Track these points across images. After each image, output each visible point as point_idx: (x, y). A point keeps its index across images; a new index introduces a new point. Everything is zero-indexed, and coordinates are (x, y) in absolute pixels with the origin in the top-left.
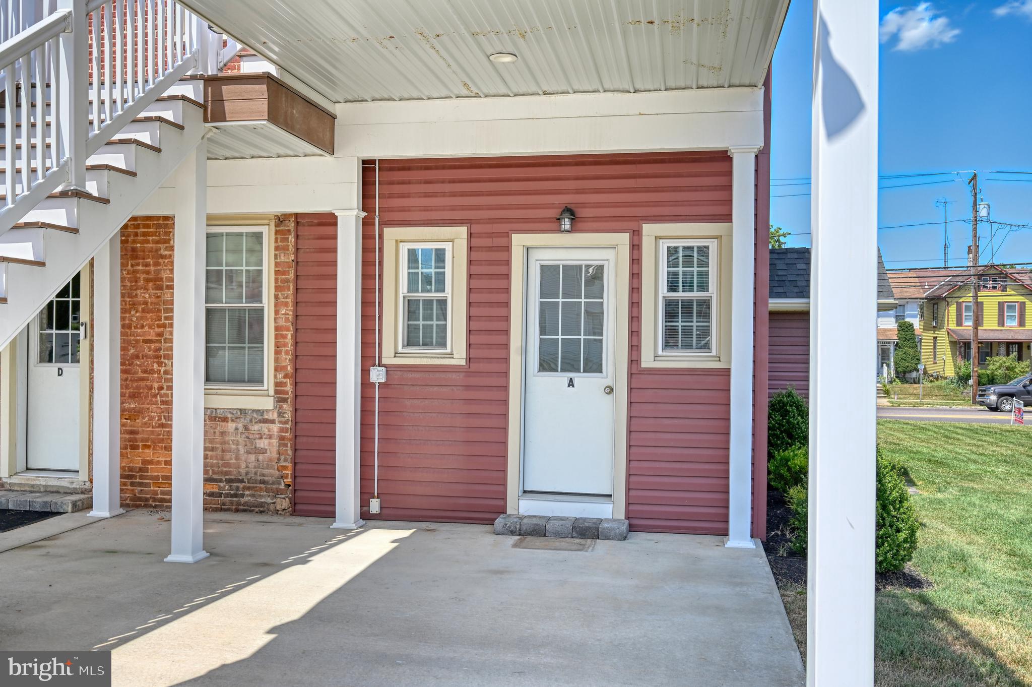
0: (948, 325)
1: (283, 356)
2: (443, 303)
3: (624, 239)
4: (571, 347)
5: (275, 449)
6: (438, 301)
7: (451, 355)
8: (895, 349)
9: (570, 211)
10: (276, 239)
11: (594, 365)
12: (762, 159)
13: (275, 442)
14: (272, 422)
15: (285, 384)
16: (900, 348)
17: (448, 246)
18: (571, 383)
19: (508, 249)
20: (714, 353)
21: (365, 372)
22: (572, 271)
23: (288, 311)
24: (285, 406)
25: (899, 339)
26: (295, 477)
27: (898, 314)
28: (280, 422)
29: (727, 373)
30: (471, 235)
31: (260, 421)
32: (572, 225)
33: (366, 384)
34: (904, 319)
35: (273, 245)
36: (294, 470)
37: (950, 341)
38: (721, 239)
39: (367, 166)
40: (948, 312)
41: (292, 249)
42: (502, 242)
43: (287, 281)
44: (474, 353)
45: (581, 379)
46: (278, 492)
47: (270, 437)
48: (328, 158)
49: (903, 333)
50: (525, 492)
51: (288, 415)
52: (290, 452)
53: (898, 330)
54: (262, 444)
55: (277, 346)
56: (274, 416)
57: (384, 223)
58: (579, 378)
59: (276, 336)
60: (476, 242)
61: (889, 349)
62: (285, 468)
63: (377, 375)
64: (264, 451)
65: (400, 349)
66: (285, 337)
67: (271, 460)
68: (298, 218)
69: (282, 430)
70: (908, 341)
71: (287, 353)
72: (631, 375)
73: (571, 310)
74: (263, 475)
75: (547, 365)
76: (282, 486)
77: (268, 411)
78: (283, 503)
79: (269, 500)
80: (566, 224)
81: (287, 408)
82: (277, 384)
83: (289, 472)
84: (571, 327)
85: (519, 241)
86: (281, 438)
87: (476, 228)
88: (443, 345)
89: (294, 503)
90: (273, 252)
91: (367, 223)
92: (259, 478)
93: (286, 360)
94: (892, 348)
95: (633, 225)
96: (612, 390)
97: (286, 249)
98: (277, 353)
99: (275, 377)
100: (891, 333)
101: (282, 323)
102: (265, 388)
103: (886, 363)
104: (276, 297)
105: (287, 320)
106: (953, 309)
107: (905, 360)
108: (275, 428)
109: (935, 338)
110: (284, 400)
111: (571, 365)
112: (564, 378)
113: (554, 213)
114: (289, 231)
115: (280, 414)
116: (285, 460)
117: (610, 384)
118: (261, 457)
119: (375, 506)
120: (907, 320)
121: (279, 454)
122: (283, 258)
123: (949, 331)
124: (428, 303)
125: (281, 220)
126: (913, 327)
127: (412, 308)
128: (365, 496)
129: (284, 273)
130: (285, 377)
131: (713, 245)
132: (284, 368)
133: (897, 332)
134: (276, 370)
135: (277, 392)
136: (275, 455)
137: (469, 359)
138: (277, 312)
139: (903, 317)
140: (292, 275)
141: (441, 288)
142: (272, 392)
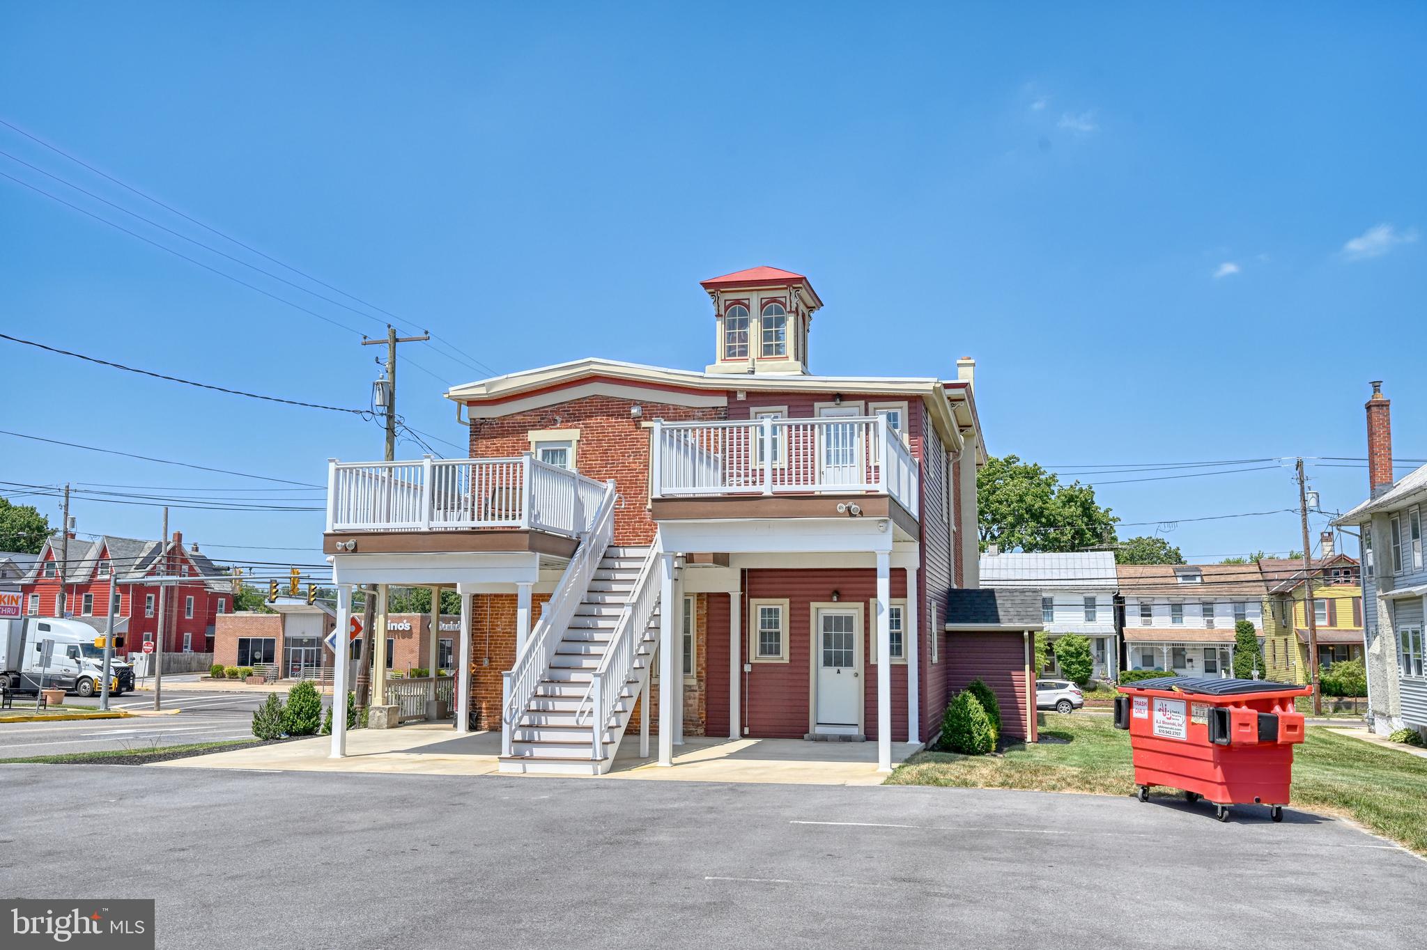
0: (1296, 625)
1: (701, 659)
2: (778, 634)
3: (862, 604)
4: (838, 655)
5: (697, 704)
6: (769, 633)
7: (782, 658)
8: (1235, 653)
9: (837, 592)
10: (697, 604)
11: (849, 663)
12: (921, 574)
13: (697, 701)
14: (696, 691)
15: (701, 673)
16: (1239, 651)
17: (780, 607)
18: (839, 672)
19: (808, 609)
20: (903, 657)
21: (742, 667)
22: (838, 619)
23: (703, 637)
24: (702, 683)
25: (1238, 642)
26: (707, 717)
27: (1237, 613)
28: (700, 691)
29: (906, 666)
30: (791, 602)
31: (689, 691)
32: (838, 599)
33: (742, 673)
34: (1244, 618)
35: (696, 606)
36: (707, 714)
37: (1299, 644)
38: (905, 605)
39: (743, 571)
40: (1295, 611)
41: (705, 608)
42: (805, 605)
43: (703, 623)
44: (793, 658)
45: (843, 670)
46: (698, 726)
47: (694, 698)
48: (725, 569)
49: (1242, 635)
50: (818, 724)
51: (703, 688)
52: (704, 706)
53: (1237, 632)
54: (691, 702)
55: (698, 654)
56: (697, 688)
57: (750, 597)
58: (842, 669)
59: (697, 649)
60: (793, 605)
61: (1228, 653)
62: (702, 713)
63: (747, 668)
64: (691, 705)
65: (758, 656)
66: (702, 650)
67: (695, 710)
68: (709, 595)
69: (700, 695)
70: (1248, 643)
71: (703, 658)
72: (866, 668)
73: (838, 637)
74: (691, 717)
75: (827, 663)
76: (700, 722)
77: (693, 686)
78: (700, 730)
79: (694, 729)
80: (835, 598)
81: (703, 685)
82: (698, 673)
83: (704, 715)
84: (838, 645)
85: (813, 605)
86: (700, 699)
87: (793, 599)
88: (779, 654)
89: (706, 730)
90: (696, 609)
91: (743, 597)
92: (689, 718)
93: (702, 660)
94: (1231, 652)
95: (866, 599)
96: (857, 674)
97: (702, 608)
98: (698, 657)
99: (697, 669)
100: (1229, 634)
101: (700, 643)
102: (692, 674)
103: (1225, 669)
104: (698, 631)
105: (703, 642)
106: (1300, 606)
107: (1245, 666)
108: (697, 694)
109: (1286, 640)
110: (702, 681)
111: (839, 663)
112: (835, 669)
113: (829, 592)
114: (704, 599)
115: (700, 687)
116: (702, 710)
117: (858, 672)
118: (690, 708)
119: (746, 731)
120: (1247, 619)
121: (699, 706)
122: (701, 612)
123: (1297, 632)
124: (771, 634)
125: (700, 595)
126: (1253, 628)
127: (763, 635)
128: (742, 726)
129: (701, 619)
130: (702, 669)
131: (902, 608)
132: (701, 665)
133: (1235, 634)
134: (697, 666)
135: (697, 676)
136: (697, 707)
137: (791, 660)
138: (698, 638)
139: (1243, 616)
140: (705, 620)
141: (777, 627)
142: (695, 676)
